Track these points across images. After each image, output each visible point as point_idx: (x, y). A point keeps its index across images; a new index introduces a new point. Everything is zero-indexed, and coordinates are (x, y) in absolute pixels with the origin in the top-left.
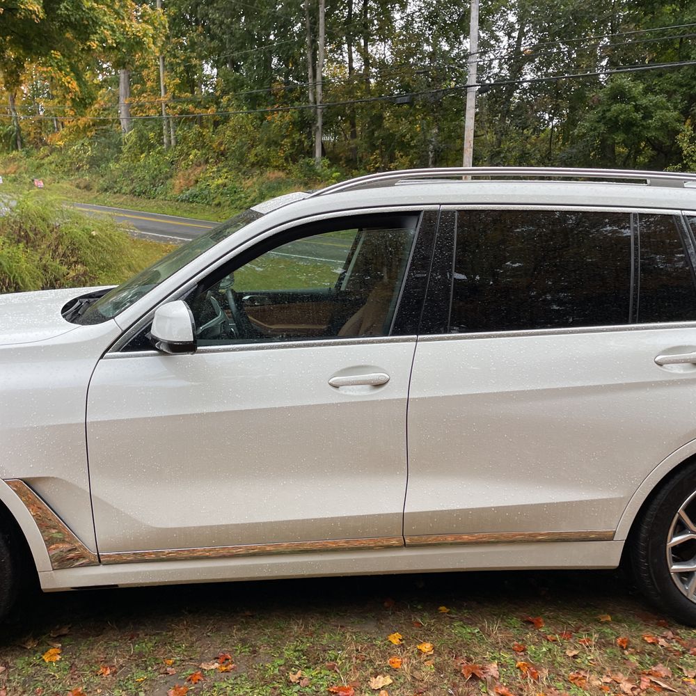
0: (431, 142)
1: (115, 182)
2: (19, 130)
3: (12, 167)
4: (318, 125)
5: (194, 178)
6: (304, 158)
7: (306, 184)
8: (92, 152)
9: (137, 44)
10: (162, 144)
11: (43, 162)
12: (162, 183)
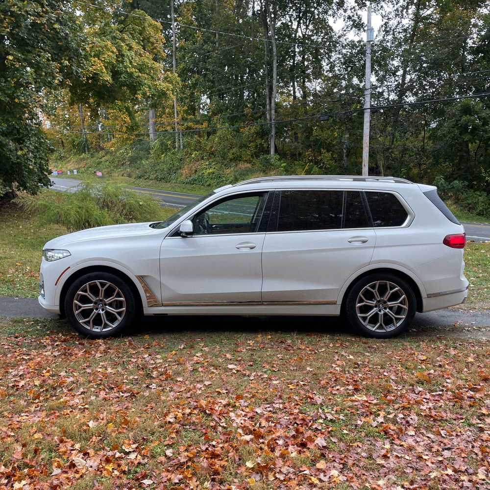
0: (344, 143)
1: (146, 172)
2: (87, 141)
3: (82, 164)
4: (272, 134)
5: (195, 169)
6: (263, 155)
7: (264, 171)
8: (131, 154)
9: (163, 94)
10: (175, 148)
11: (101, 160)
12: (175, 173)
